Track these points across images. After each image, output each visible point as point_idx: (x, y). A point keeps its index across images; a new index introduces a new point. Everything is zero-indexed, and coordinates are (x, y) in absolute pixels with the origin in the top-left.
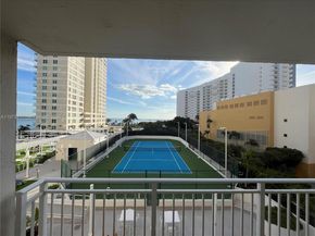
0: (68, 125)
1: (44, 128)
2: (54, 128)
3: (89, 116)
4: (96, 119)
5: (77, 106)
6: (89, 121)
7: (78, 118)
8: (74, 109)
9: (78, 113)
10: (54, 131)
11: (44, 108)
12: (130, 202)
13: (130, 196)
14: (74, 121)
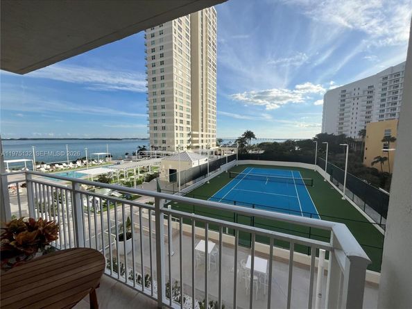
0: (176, 145)
1: (156, 149)
2: (164, 149)
3: (197, 136)
4: (204, 138)
5: (185, 125)
6: (197, 141)
7: (186, 138)
8: (182, 128)
9: (186, 132)
10: (164, 152)
11: (156, 128)
12: (214, 234)
13: (215, 227)
14: (182, 142)
